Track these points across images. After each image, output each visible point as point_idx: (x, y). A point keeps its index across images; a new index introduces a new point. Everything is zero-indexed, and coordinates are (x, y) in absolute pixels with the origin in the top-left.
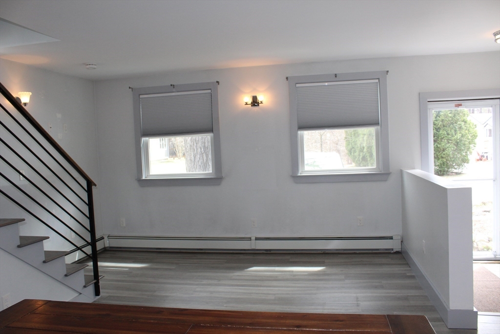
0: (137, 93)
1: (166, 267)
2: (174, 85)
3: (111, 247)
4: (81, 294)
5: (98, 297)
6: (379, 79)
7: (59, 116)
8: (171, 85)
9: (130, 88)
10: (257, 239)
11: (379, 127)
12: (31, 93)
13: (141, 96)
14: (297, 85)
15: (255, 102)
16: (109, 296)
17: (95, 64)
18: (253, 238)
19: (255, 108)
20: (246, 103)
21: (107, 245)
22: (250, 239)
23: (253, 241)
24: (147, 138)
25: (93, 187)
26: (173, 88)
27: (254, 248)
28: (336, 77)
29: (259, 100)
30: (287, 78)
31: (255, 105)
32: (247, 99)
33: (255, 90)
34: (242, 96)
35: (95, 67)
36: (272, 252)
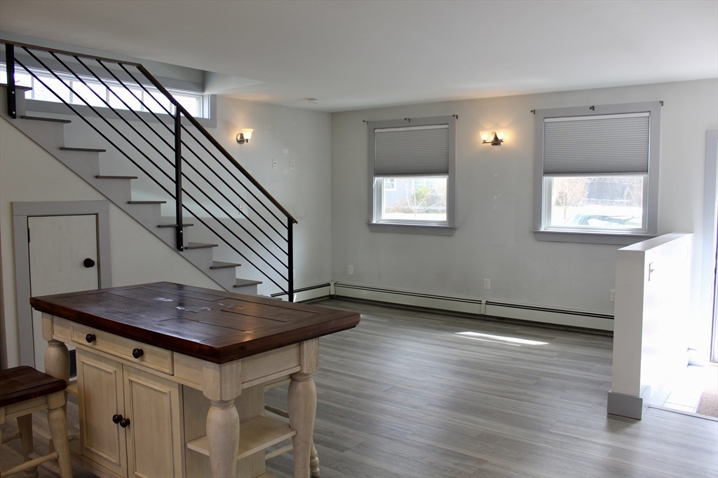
0: (372, 126)
2: (409, 119)
3: (338, 296)
6: (650, 111)
7: (286, 151)
8: (406, 119)
9: (364, 121)
10: (487, 303)
11: (647, 176)
12: (252, 130)
13: (376, 131)
14: (546, 120)
15: (497, 142)
17: (317, 99)
18: (484, 302)
19: (496, 147)
21: (332, 293)
22: (479, 302)
23: (483, 306)
24: (381, 178)
25: (294, 225)
26: (409, 121)
27: (483, 313)
28: (593, 110)
29: (499, 138)
30: (534, 112)
31: (496, 144)
32: (487, 136)
33: (497, 126)
34: (480, 132)
35: (317, 101)
36: (505, 321)
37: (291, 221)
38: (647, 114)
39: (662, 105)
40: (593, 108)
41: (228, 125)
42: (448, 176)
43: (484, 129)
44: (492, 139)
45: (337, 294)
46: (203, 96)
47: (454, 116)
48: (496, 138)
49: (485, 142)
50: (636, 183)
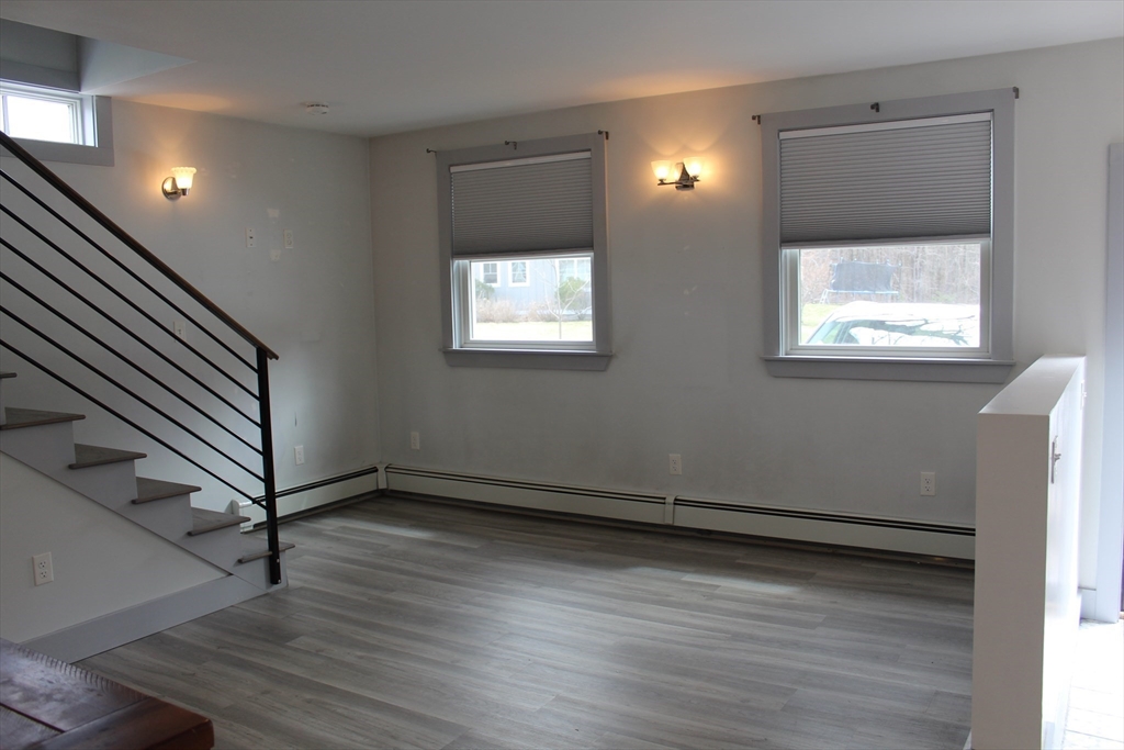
0: (446, 161)
1: (457, 543)
2: (515, 144)
3: (393, 491)
4: (231, 574)
5: (276, 587)
6: (992, 110)
7: (274, 213)
8: (507, 143)
9: (428, 151)
10: (677, 502)
11: (988, 241)
12: (194, 170)
13: (453, 169)
14: (783, 135)
15: (686, 181)
16: (301, 588)
17: (325, 104)
18: (670, 500)
19: (686, 193)
20: (661, 180)
21: (382, 486)
22: (662, 501)
23: (669, 508)
24: (467, 261)
25: (271, 363)
26: (513, 148)
27: (671, 523)
28: (878, 110)
29: (691, 173)
30: (757, 118)
31: (686, 187)
32: (664, 171)
33: (686, 150)
34: (653, 163)
35: (325, 109)
36: (713, 536)
37: (264, 354)
38: (987, 116)
39: (1017, 97)
40: (876, 107)
41: (142, 160)
42: (592, 254)
43: (660, 157)
44: (676, 176)
45: (391, 488)
46: (81, 100)
47: (600, 133)
48: (684, 173)
49: (662, 182)
50: (966, 256)
